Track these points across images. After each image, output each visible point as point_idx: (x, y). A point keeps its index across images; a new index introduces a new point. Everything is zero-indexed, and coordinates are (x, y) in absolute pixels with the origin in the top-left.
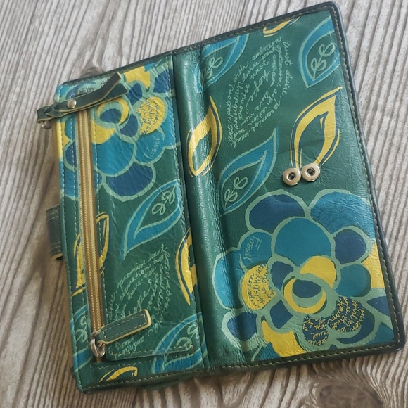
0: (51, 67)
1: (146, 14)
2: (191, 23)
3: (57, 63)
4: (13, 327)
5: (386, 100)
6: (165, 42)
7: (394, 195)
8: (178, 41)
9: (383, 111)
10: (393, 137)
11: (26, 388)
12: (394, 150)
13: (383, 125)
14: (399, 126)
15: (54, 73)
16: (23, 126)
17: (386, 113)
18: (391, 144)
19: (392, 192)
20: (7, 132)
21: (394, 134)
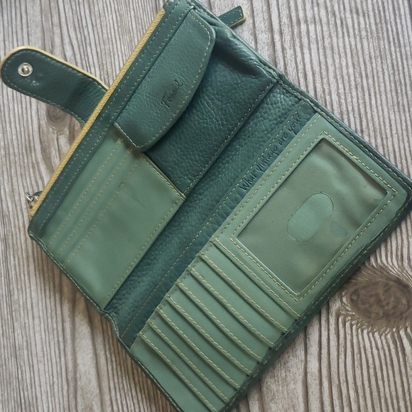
0: (20, 112)
1: (78, 30)
2: (117, 20)
3: (24, 106)
4: (77, 349)
5: (305, 10)
6: (102, 47)
7: (345, 93)
8: (112, 41)
9: (306, 21)
10: (324, 42)
11: (107, 398)
12: (329, 52)
13: (311, 35)
14: (325, 28)
15: (25, 116)
16: (19, 173)
17: (309, 23)
18: (324, 48)
19: (341, 91)
20: (8, 185)
21: (323, 38)
